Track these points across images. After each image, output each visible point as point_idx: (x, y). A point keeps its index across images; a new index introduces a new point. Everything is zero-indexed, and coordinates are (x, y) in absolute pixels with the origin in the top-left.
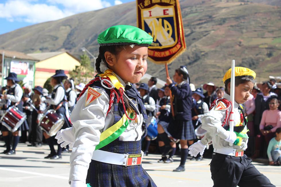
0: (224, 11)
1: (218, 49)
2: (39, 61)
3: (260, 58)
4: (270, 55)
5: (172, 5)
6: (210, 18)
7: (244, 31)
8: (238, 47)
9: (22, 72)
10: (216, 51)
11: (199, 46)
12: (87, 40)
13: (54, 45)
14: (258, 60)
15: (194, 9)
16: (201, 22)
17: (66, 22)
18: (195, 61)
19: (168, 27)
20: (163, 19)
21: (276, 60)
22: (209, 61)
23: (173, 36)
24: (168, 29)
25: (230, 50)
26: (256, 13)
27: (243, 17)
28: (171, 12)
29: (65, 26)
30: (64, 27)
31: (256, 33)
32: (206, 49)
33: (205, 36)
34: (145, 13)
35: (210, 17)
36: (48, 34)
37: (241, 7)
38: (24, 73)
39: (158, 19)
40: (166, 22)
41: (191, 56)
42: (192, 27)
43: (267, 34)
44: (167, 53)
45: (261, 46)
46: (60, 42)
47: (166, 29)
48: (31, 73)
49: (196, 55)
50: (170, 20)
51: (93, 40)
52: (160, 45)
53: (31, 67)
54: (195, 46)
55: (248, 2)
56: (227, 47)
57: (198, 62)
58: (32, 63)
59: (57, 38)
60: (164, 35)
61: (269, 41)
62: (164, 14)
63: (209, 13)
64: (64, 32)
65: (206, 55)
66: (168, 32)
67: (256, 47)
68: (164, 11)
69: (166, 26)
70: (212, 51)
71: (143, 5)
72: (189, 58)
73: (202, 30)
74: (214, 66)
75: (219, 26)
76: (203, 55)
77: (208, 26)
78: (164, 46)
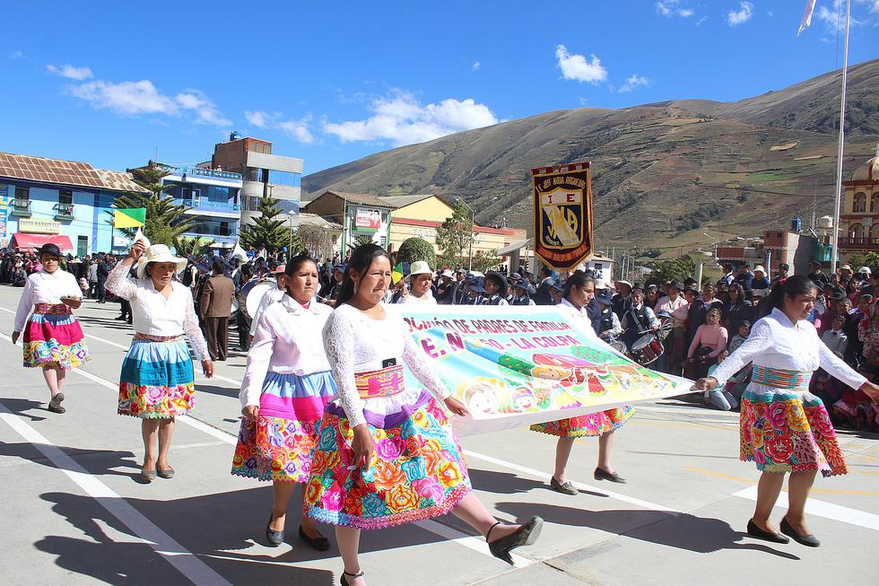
0: (673, 131)
1: (664, 188)
2: (396, 208)
3: (726, 203)
4: (742, 199)
5: (579, 188)
6: (653, 142)
7: (704, 161)
8: (694, 186)
9: (372, 222)
10: (659, 191)
11: (634, 182)
12: (468, 173)
13: (420, 179)
14: (723, 206)
15: (628, 127)
16: (638, 147)
17: (438, 146)
18: (628, 206)
19: (572, 219)
20: (566, 207)
21: (751, 207)
22: (649, 207)
23: (578, 233)
24: (573, 222)
25: (682, 190)
26: (722, 135)
27: (703, 140)
28: (577, 198)
29: (437, 151)
30: (435, 154)
31: (722, 165)
32: (646, 188)
33: (645, 168)
34: (544, 198)
35: (653, 140)
36: (412, 163)
37: (700, 125)
38: (375, 226)
39: (559, 207)
40: (570, 213)
41: (622, 197)
42: (625, 154)
43: (738, 168)
44: (569, 257)
45: (728, 186)
46: (429, 175)
47: (570, 222)
48: (384, 226)
49: (631, 197)
50: (576, 209)
51: (476, 172)
52: (561, 245)
53: (384, 216)
54: (630, 183)
55: (710, 117)
56: (678, 186)
57: (634, 208)
58: (386, 210)
59: (424, 169)
60: (566, 231)
61: (742, 178)
62: (568, 200)
63: (652, 135)
64: (434, 161)
65: (645, 197)
66: (572, 226)
67: (722, 186)
68: (568, 195)
69: (569, 218)
70: (655, 192)
71: (542, 188)
72: (619, 202)
73: (640, 159)
74: (657, 214)
75: (665, 154)
76: (641, 197)
77: (648, 154)
78: (566, 246)
